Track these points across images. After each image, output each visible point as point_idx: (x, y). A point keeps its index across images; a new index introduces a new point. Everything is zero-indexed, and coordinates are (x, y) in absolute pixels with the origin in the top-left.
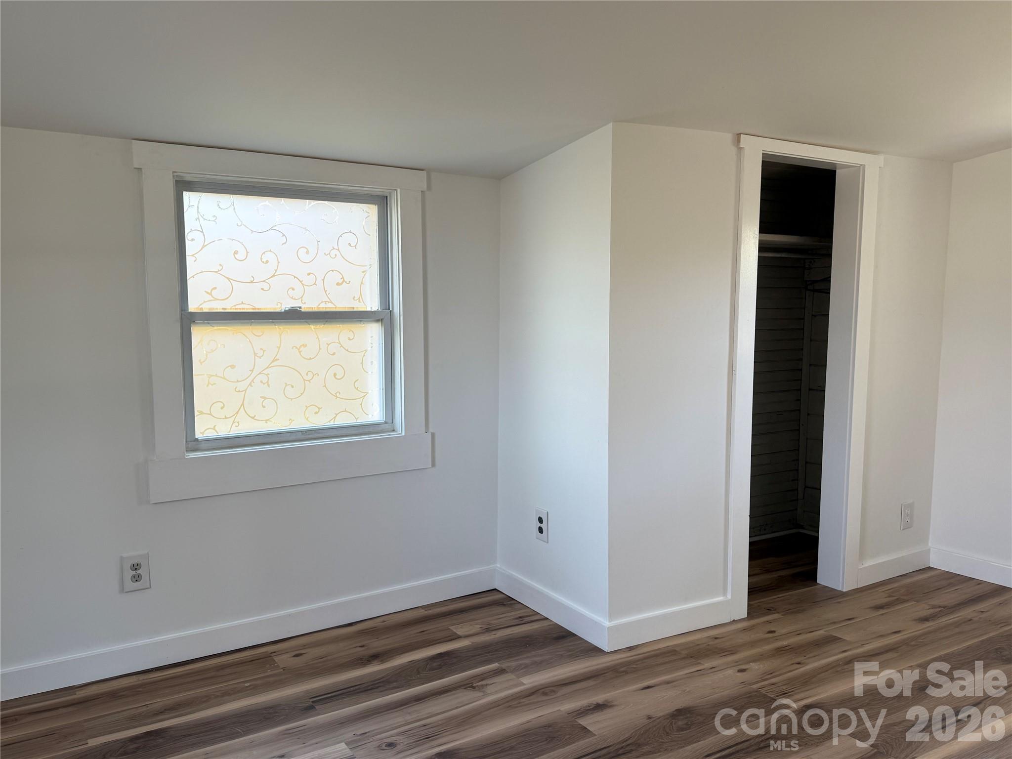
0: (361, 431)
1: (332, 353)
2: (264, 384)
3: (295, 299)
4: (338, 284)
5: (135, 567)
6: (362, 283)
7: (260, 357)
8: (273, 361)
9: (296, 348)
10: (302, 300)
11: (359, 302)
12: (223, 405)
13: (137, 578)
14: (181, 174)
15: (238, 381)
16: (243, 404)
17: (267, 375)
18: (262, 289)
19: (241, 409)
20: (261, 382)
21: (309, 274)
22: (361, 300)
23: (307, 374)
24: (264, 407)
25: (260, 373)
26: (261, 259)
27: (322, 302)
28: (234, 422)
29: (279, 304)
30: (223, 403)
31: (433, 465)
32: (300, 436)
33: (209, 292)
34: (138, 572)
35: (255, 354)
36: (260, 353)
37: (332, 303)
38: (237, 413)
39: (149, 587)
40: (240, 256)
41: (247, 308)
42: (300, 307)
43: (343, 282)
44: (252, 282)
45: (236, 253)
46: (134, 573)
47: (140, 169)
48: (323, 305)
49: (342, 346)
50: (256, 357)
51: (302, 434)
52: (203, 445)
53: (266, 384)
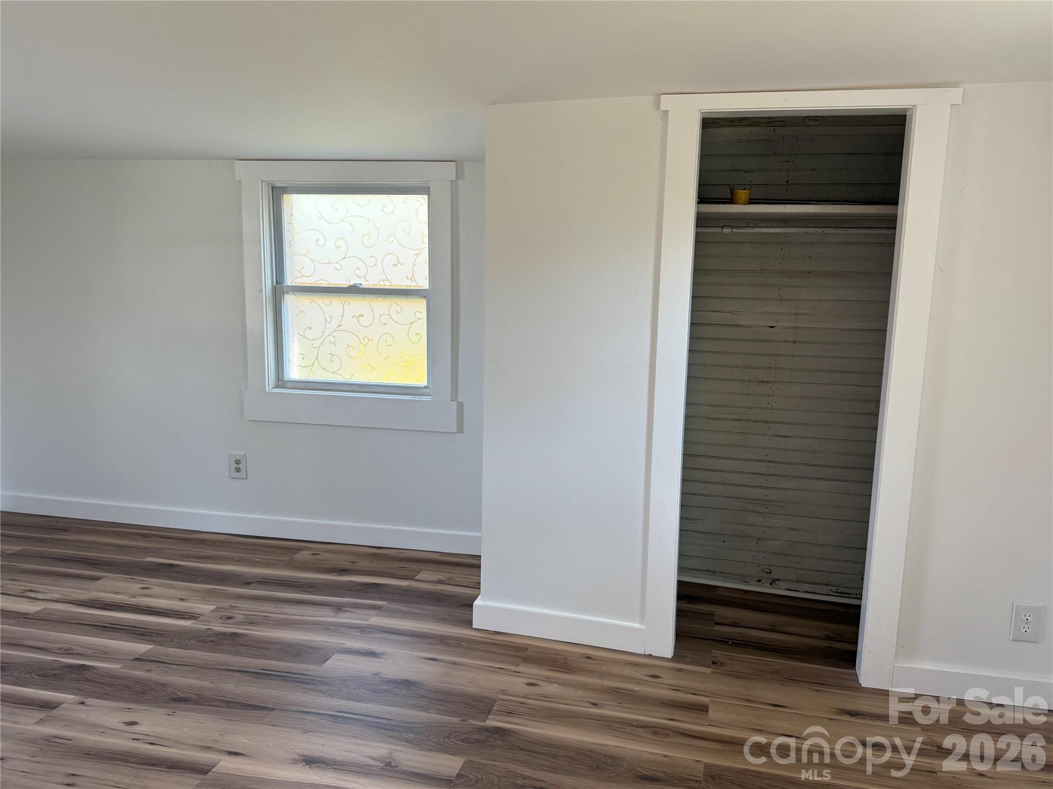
0: (404, 391)
1: (383, 323)
2: (332, 343)
3: (360, 277)
4: (394, 265)
5: (238, 462)
6: (414, 264)
7: (329, 323)
8: (339, 326)
9: (356, 317)
10: (365, 278)
11: (412, 281)
12: (303, 357)
13: (238, 470)
14: (273, 182)
15: (314, 340)
16: (317, 358)
17: (334, 337)
18: (336, 269)
19: (315, 363)
20: (330, 342)
21: (371, 257)
22: (413, 280)
23: (364, 339)
24: (332, 362)
25: (329, 335)
26: (335, 245)
27: (381, 280)
28: (311, 371)
29: (348, 281)
30: (303, 355)
31: (460, 430)
32: (356, 388)
33: (299, 270)
34: (239, 466)
35: (326, 320)
36: (329, 320)
37: (389, 281)
38: (313, 364)
39: (245, 477)
40: (321, 243)
41: (324, 284)
42: (361, 284)
43: (398, 264)
44: (328, 263)
45: (317, 240)
46: (236, 465)
47: (240, 181)
48: (382, 283)
49: (391, 318)
50: (327, 323)
51: (358, 387)
52: (289, 385)
53: (333, 344)
